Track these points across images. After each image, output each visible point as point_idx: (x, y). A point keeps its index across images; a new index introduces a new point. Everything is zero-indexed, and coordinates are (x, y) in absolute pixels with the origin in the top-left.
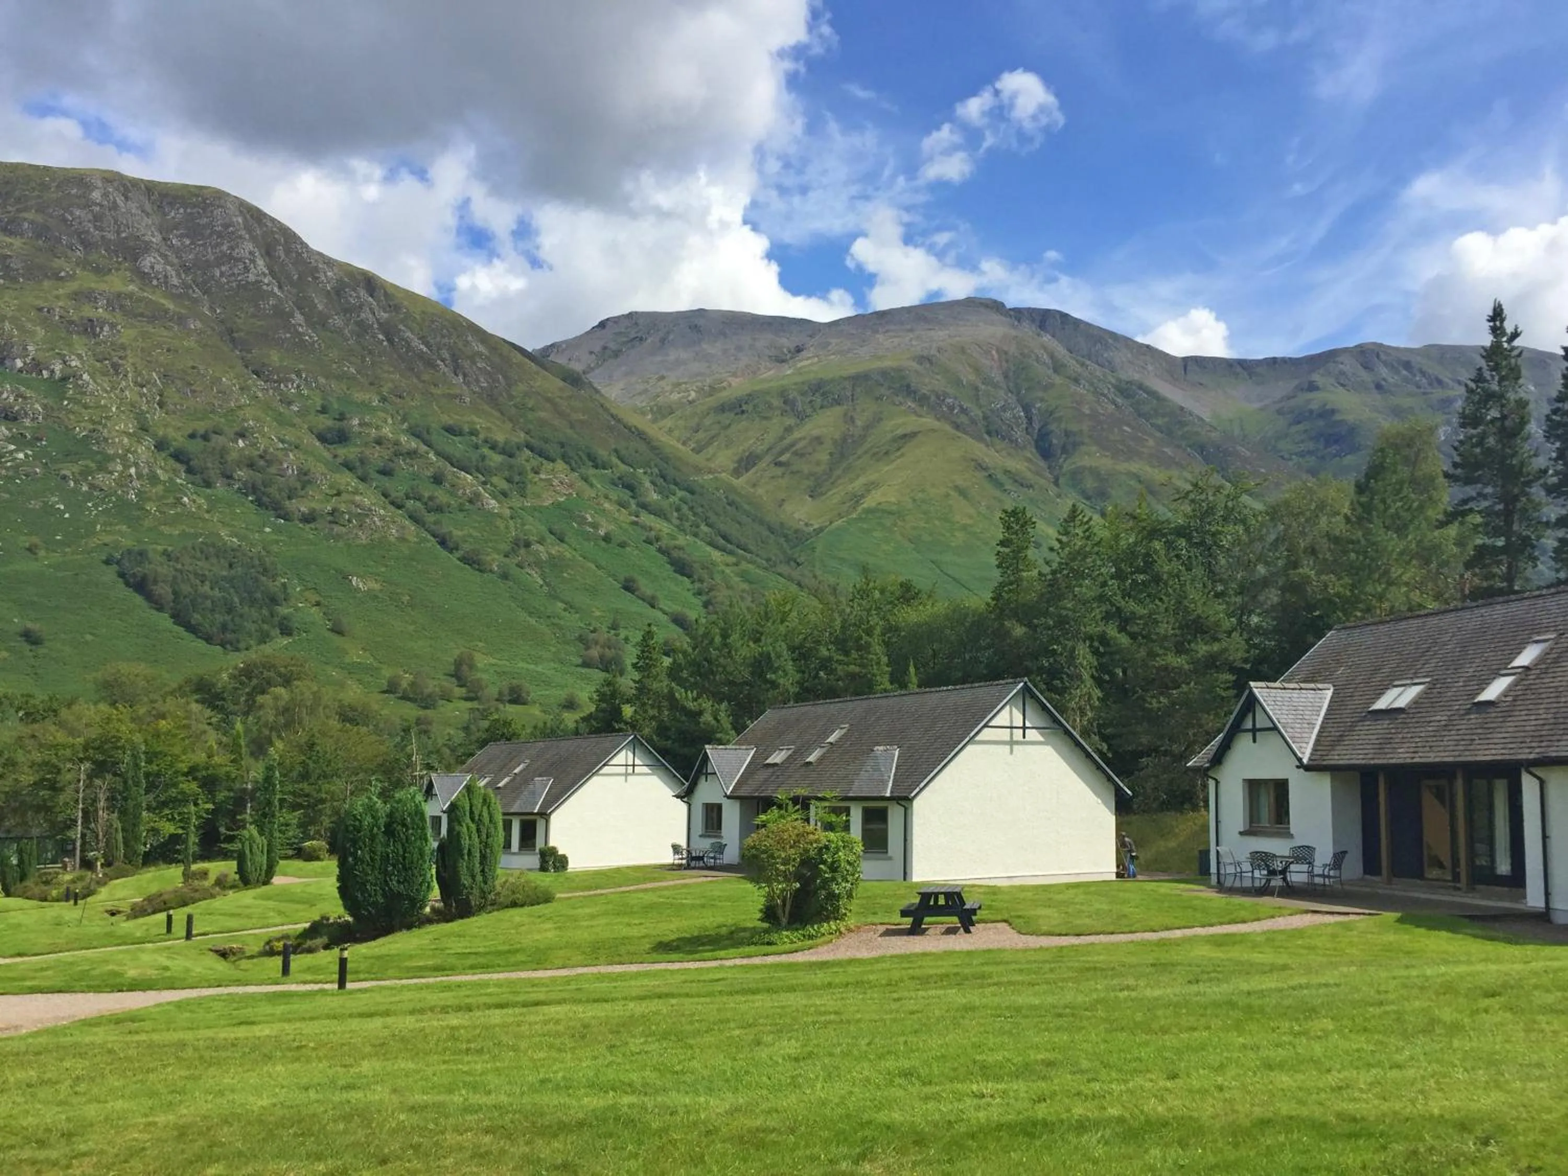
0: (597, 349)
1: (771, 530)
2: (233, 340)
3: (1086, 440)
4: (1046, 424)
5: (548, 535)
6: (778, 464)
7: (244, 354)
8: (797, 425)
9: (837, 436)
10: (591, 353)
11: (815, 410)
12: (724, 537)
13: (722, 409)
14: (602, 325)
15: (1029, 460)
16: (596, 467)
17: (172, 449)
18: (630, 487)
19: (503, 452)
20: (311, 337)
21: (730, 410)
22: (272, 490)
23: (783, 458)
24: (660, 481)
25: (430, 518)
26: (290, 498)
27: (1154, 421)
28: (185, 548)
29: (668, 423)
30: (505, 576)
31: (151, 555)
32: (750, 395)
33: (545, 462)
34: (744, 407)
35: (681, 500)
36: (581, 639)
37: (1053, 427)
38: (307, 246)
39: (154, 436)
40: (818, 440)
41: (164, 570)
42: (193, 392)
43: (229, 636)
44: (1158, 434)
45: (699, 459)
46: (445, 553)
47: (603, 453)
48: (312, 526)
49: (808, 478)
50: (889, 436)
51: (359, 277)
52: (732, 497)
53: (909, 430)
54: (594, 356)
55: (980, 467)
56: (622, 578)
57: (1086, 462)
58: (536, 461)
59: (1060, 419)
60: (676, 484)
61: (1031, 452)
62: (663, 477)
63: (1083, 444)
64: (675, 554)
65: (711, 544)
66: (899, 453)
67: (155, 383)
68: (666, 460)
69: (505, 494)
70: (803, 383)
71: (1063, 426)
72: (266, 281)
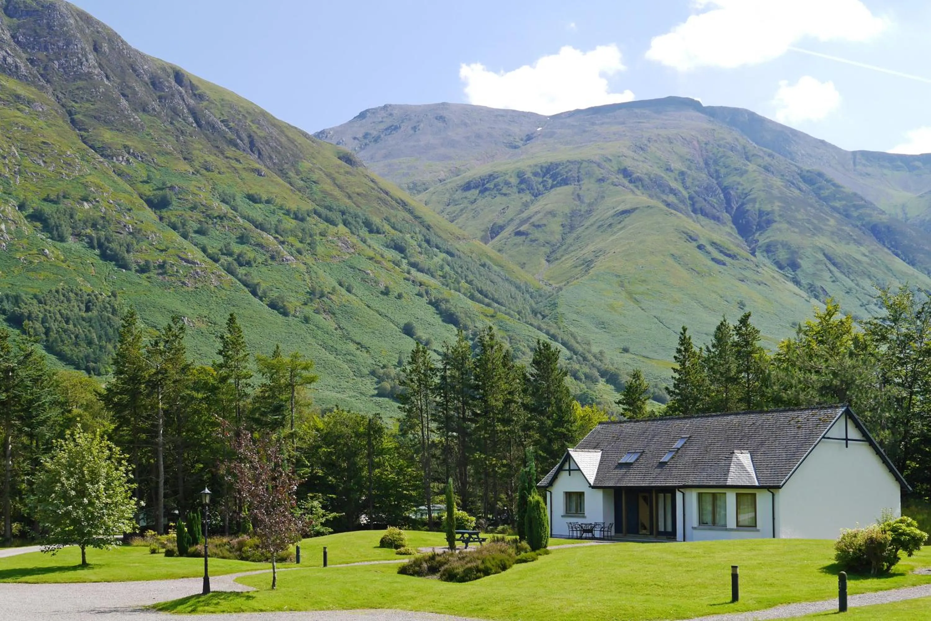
0: (360, 135)
1: (518, 287)
2: (73, 121)
3: (778, 219)
4: (743, 204)
5: (338, 287)
6: (518, 233)
7: (83, 133)
8: (532, 201)
9: (567, 211)
10: (355, 138)
11: (546, 189)
12: (481, 292)
13: (467, 187)
14: (362, 115)
15: (730, 234)
16: (371, 231)
17: (31, 210)
18: (400, 249)
19: (296, 218)
20: (135, 119)
21: (476, 187)
22: (113, 245)
23: (522, 229)
24: (425, 245)
25: (241, 271)
26: (128, 251)
27: (832, 204)
28: (50, 291)
29: (424, 196)
30: (306, 320)
31: (24, 297)
32: (491, 175)
33: (330, 226)
34: (487, 186)
35: (443, 260)
36: (373, 373)
37: (748, 207)
38: (126, 44)
39: (17, 198)
40: (552, 214)
41: (35, 309)
42: (45, 162)
43: (92, 364)
44: (837, 215)
45: (453, 227)
46: (256, 300)
47: (376, 220)
48: (147, 275)
49: (544, 246)
50: (611, 212)
51: (170, 71)
52: (485, 260)
53: (628, 207)
54: (356, 141)
55: (691, 238)
56: (402, 325)
57: (779, 237)
58: (323, 225)
59: (754, 200)
60: (438, 247)
61: (729, 228)
62: (428, 242)
63: (775, 221)
64: (443, 306)
65: (472, 297)
66: (619, 226)
67: (14, 156)
68: (428, 228)
69: (299, 252)
70: (536, 166)
71: (757, 206)
72: (96, 72)
